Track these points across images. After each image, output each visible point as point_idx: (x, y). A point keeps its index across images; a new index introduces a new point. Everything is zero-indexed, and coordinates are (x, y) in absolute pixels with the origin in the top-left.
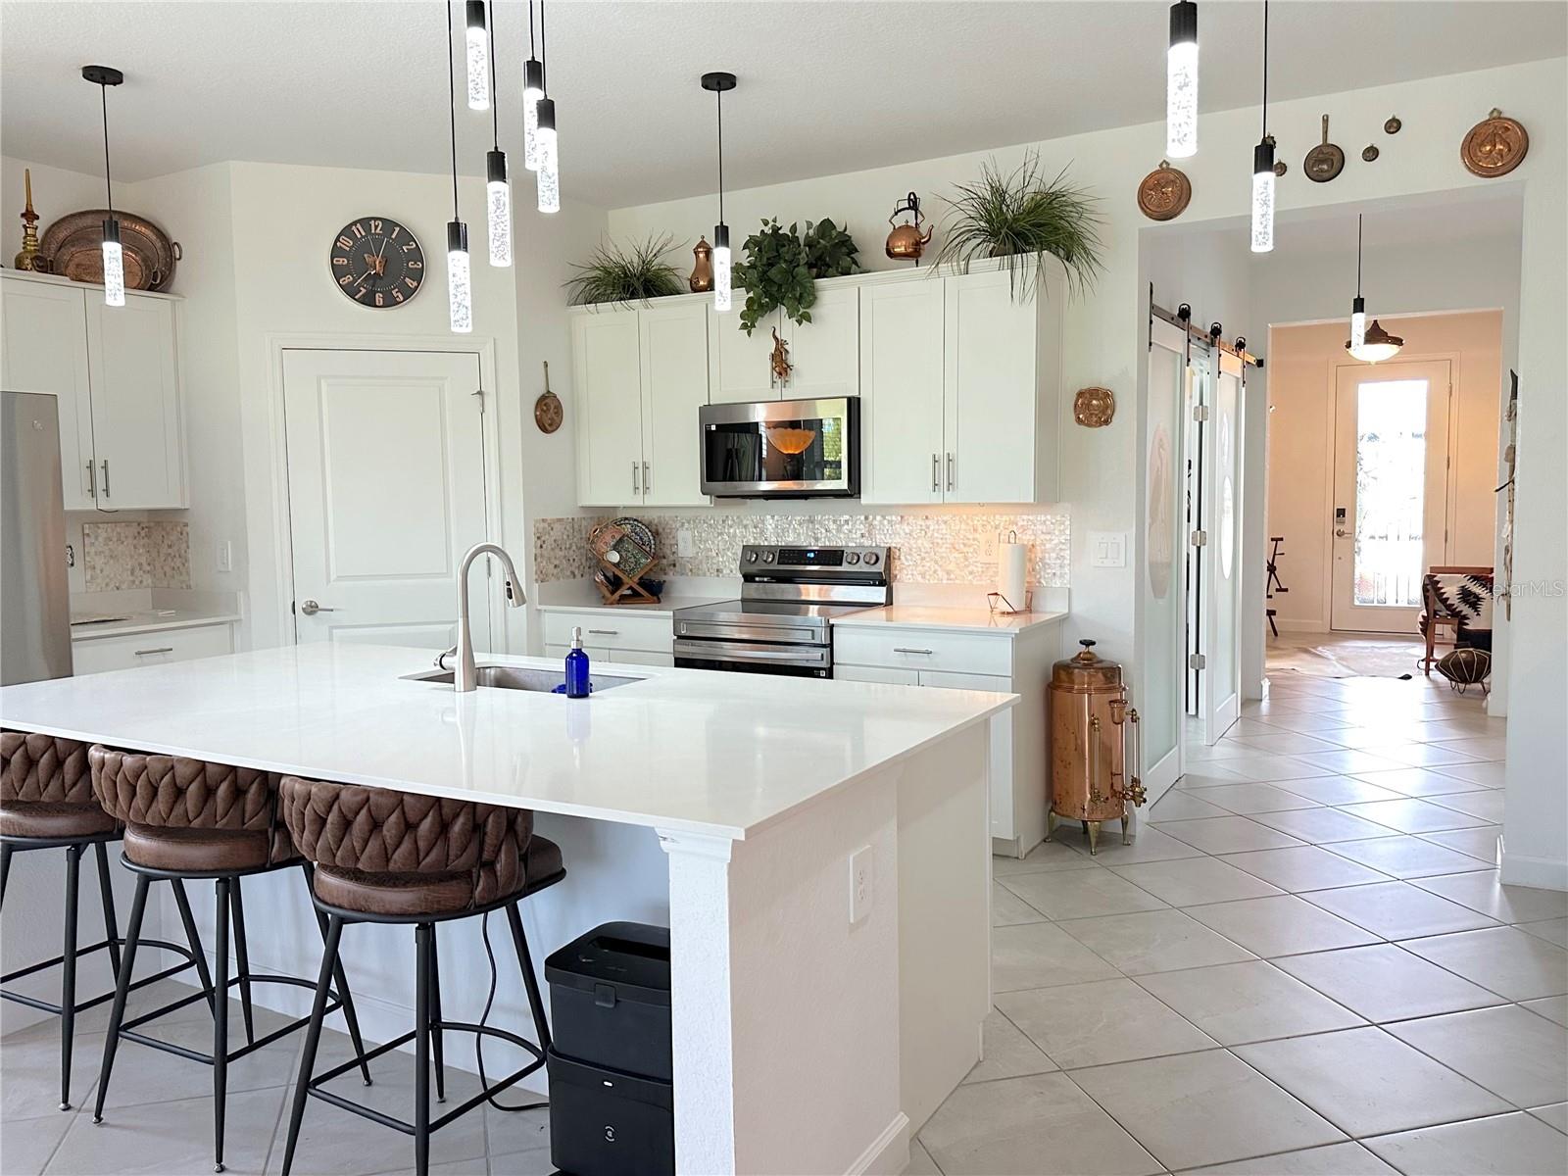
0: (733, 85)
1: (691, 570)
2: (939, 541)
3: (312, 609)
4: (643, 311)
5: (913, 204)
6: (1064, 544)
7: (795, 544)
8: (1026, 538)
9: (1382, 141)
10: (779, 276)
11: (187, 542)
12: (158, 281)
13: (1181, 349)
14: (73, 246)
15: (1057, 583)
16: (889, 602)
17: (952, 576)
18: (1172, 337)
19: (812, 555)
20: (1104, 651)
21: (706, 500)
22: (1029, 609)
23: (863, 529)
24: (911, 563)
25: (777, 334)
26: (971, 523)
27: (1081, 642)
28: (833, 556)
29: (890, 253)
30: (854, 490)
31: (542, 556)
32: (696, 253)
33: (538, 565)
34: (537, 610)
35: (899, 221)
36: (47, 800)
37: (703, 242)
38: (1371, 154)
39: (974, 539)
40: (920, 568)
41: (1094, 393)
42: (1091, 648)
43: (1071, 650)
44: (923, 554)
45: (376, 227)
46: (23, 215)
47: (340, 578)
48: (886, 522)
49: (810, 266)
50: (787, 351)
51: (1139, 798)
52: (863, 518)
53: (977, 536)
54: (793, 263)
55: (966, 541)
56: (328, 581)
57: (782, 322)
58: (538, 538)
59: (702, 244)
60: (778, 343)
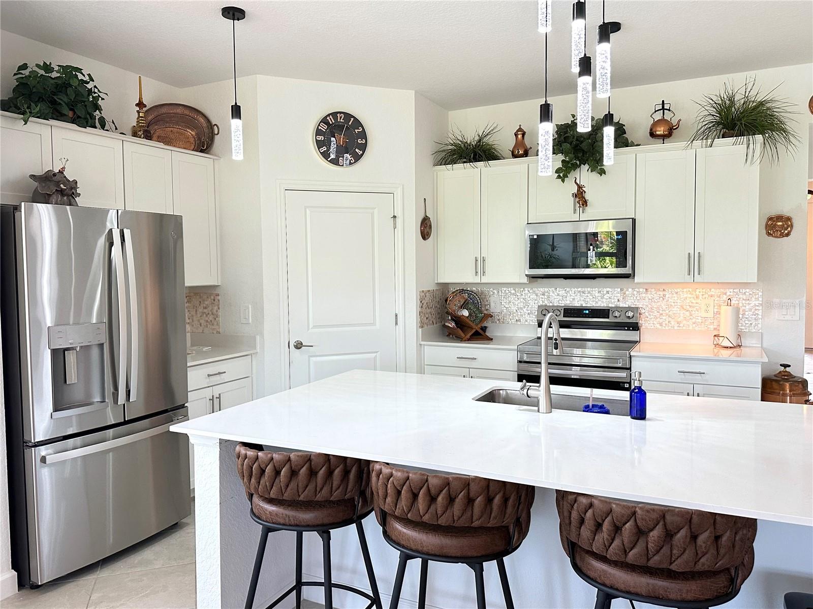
0: (619, 29)
1: (499, 320)
2: (673, 304)
3: (299, 346)
4: (484, 169)
5: (665, 107)
6: (758, 306)
7: (571, 305)
10: (586, 147)
11: (218, 305)
12: (205, 148)
14: (156, 125)
15: (754, 329)
16: (637, 340)
17: (681, 325)
19: (587, 312)
20: (796, 371)
21: (527, 280)
24: (652, 317)
25: (578, 182)
26: (694, 293)
27: (781, 365)
28: (602, 313)
29: (652, 135)
30: (632, 275)
31: (422, 313)
32: (516, 135)
33: (420, 318)
34: (420, 344)
35: (656, 117)
36: (320, 500)
37: (520, 128)
39: (696, 303)
40: (658, 320)
41: (780, 218)
42: (788, 369)
44: (661, 312)
45: (341, 118)
46: (137, 105)
47: (315, 327)
48: (635, 293)
50: (585, 192)
52: (619, 290)
53: (699, 301)
55: (690, 304)
56: (308, 328)
58: (421, 302)
59: (520, 129)
60: (580, 187)
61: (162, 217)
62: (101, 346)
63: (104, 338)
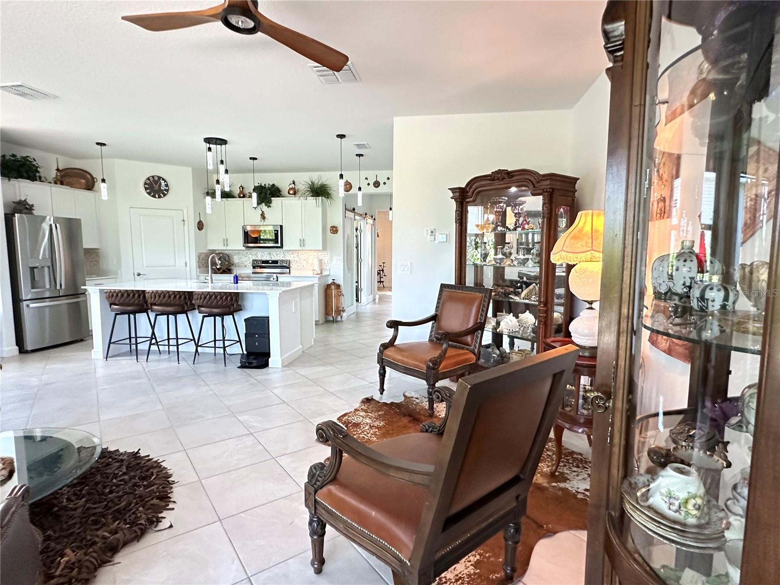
0: (256, 159)
2: (301, 258)
3: (139, 275)
4: (226, 202)
5: (294, 183)
6: (328, 259)
7: (266, 259)
8: (321, 258)
9: (386, 181)
11: (99, 257)
12: (90, 188)
13: (353, 217)
14: (66, 178)
15: (327, 268)
16: (290, 273)
17: (304, 266)
18: (350, 215)
19: (270, 262)
20: (337, 282)
21: (244, 248)
22: (321, 273)
23: (283, 256)
24: (294, 264)
25: (262, 210)
26: (308, 254)
27: (332, 280)
28: (276, 262)
29: (289, 193)
30: (282, 247)
32: (239, 188)
33: (198, 264)
34: (198, 275)
35: (291, 186)
36: (131, 303)
38: (385, 183)
40: (296, 265)
41: (334, 227)
42: (334, 281)
43: (330, 281)
44: (297, 262)
45: (156, 178)
46: (56, 170)
47: (146, 267)
48: (288, 254)
49: (270, 194)
50: (264, 214)
51: (344, 311)
52: (283, 253)
53: (310, 257)
54: (266, 194)
55: (307, 258)
56: (143, 267)
57: (263, 207)
58: (198, 257)
59: (241, 186)
60: (263, 212)
61: (70, 219)
62: (49, 267)
63: (50, 264)
